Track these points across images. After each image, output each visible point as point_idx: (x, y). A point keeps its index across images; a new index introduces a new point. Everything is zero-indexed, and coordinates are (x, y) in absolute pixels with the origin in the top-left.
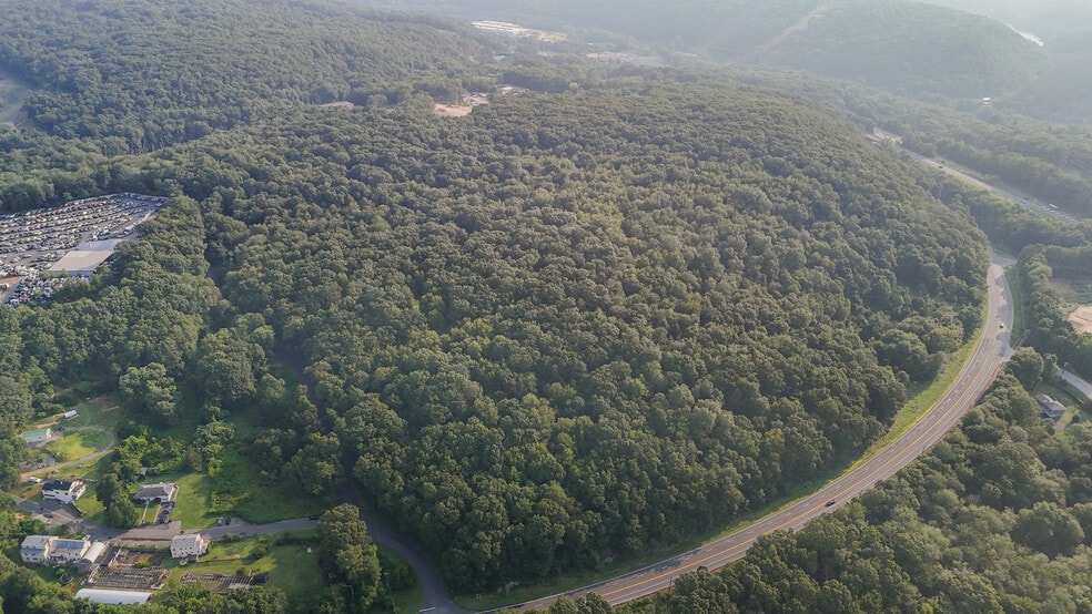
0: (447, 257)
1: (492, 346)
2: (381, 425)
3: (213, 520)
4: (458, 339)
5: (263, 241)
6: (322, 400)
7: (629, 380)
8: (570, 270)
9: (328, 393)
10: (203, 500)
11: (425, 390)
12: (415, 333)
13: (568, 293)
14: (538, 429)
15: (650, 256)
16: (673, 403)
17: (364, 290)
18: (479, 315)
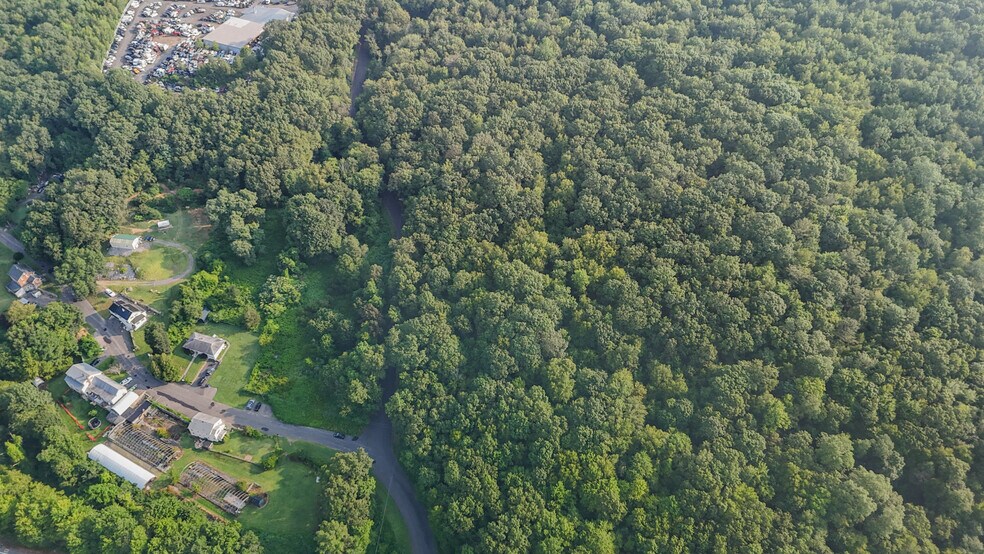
0: (603, 123)
1: (603, 281)
2: (433, 355)
3: (245, 400)
4: (568, 256)
5: (416, 45)
6: (390, 292)
7: (768, 398)
8: (753, 188)
9: (398, 286)
10: (245, 369)
11: (499, 323)
12: (521, 231)
13: (735, 229)
14: (613, 433)
15: (883, 190)
16: (820, 460)
17: (489, 148)
18: (606, 227)
